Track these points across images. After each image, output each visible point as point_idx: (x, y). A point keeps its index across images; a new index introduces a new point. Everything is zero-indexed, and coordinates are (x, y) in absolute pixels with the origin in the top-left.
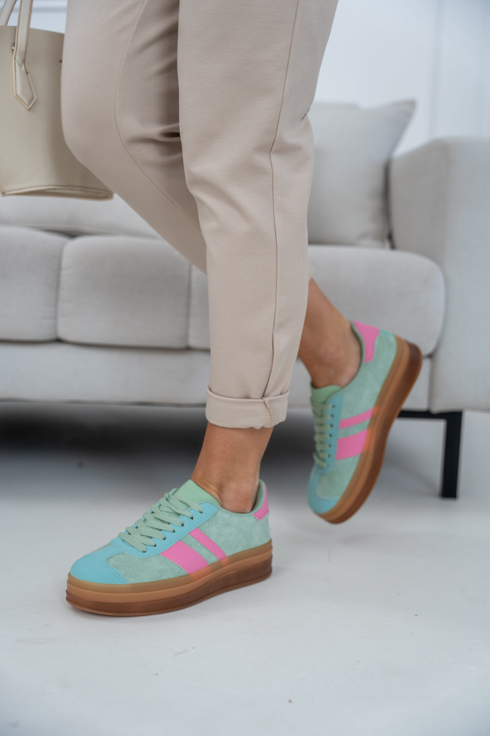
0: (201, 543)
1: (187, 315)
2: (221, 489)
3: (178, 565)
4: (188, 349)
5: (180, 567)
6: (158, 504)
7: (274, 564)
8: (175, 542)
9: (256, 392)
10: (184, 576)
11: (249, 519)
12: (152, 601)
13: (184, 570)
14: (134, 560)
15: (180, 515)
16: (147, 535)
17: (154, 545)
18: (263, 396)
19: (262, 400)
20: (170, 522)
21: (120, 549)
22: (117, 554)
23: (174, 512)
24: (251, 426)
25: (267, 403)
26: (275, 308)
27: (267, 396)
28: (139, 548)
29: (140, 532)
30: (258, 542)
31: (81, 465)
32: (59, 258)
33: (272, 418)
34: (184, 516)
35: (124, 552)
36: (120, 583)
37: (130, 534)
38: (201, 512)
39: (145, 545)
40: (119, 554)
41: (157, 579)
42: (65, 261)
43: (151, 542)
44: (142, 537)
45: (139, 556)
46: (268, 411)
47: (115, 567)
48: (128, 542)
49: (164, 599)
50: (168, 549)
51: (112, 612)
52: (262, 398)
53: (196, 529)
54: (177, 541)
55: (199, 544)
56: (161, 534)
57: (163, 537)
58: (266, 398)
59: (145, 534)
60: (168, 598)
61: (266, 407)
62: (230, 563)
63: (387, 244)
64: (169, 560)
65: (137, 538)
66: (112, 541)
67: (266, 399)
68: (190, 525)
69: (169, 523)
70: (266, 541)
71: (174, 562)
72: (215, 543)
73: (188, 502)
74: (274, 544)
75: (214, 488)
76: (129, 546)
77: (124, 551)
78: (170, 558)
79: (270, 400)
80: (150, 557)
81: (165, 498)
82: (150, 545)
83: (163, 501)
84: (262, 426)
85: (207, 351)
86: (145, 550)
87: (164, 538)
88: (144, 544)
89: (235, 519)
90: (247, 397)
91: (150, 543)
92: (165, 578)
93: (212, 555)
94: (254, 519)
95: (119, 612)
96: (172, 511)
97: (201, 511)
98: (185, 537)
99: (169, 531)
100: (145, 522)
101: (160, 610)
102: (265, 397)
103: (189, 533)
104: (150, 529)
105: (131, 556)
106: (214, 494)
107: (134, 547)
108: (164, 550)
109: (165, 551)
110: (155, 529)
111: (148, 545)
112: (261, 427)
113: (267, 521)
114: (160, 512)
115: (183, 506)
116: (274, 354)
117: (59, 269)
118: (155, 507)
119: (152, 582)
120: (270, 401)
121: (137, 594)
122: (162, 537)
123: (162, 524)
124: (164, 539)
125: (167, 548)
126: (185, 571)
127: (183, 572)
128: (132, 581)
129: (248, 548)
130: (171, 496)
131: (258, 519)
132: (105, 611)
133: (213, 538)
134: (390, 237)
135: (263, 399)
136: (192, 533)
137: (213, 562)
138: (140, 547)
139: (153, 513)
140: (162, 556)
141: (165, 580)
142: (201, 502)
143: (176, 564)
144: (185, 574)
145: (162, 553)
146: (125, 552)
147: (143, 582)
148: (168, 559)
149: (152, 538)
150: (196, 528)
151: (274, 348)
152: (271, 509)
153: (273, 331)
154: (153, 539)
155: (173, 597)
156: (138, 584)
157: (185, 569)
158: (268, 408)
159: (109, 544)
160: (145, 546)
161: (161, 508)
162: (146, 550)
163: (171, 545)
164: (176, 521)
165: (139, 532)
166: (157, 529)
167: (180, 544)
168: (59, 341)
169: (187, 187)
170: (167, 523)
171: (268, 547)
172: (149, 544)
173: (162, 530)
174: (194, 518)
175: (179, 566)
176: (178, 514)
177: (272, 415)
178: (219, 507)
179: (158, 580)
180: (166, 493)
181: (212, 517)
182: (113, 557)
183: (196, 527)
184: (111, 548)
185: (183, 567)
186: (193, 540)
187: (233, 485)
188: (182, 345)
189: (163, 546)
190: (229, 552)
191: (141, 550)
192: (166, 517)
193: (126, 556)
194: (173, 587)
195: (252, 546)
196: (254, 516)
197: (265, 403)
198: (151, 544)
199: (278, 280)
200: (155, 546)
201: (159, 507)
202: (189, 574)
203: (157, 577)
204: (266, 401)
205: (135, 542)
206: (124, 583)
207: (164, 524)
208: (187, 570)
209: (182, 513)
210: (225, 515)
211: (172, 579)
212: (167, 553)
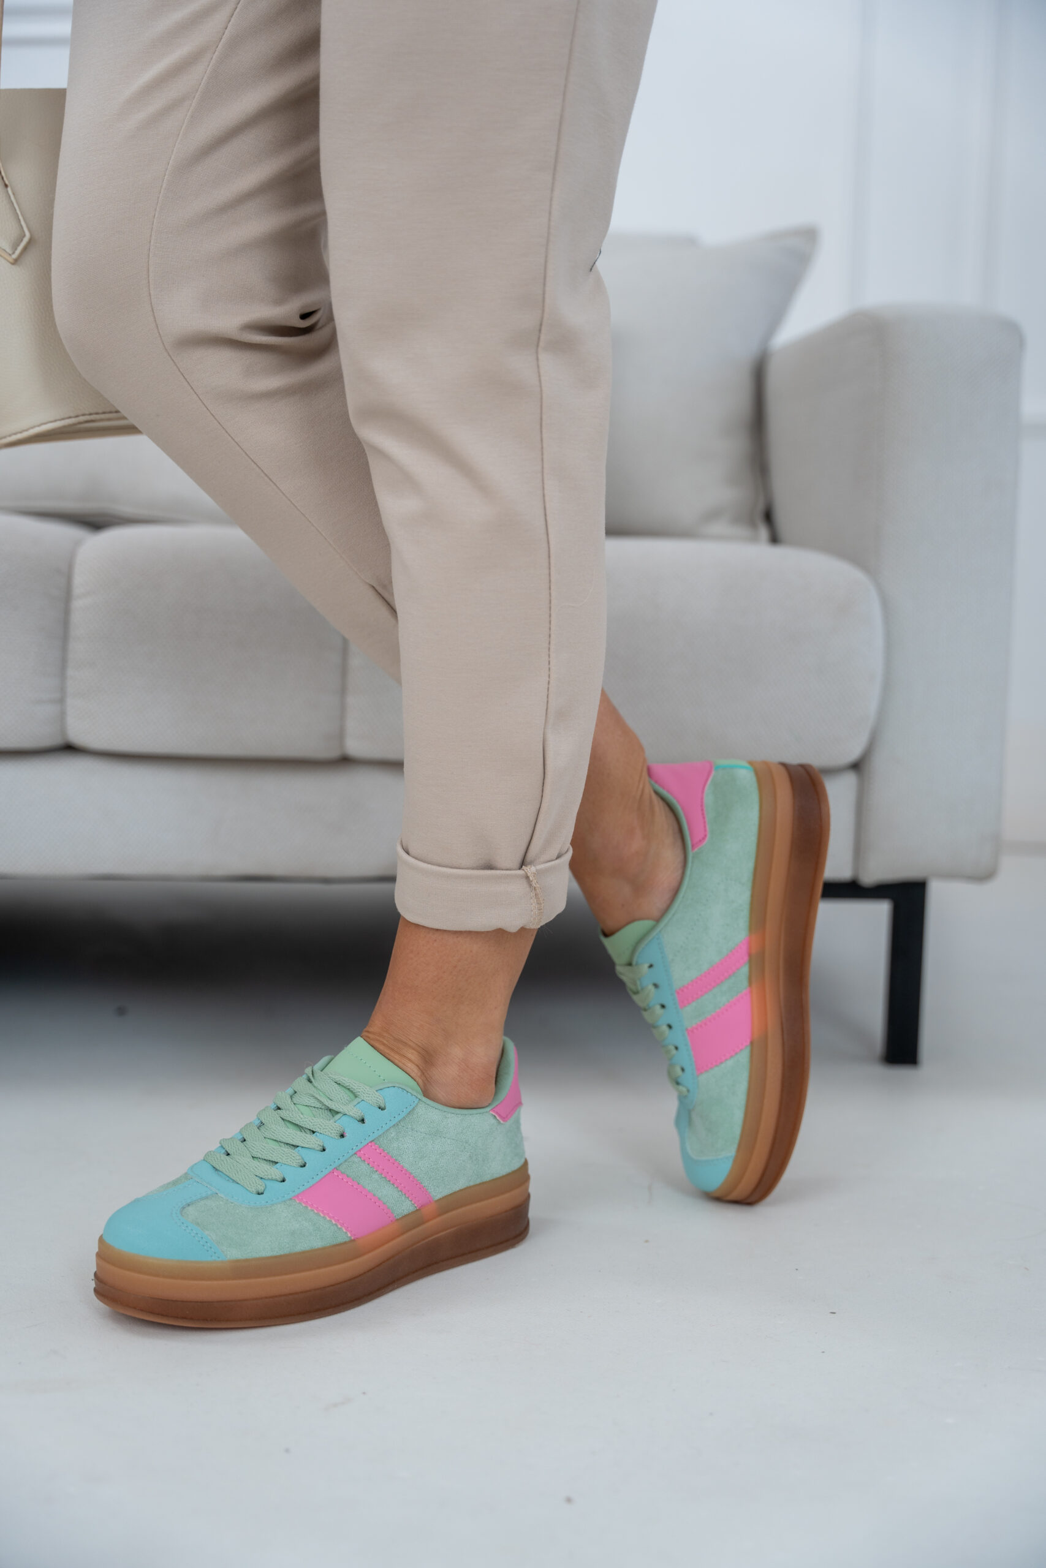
0: (382, 1174)
1: (343, 691)
2: (428, 1059)
3: (331, 1221)
4: (345, 761)
5: (336, 1225)
6: (290, 1091)
7: (533, 1213)
8: (326, 1172)
9: (509, 855)
10: (345, 1243)
11: (481, 1121)
12: (276, 1296)
13: (344, 1231)
14: (237, 1211)
15: (337, 1113)
16: (265, 1158)
17: (282, 1179)
18: (523, 863)
19: (521, 872)
20: (314, 1130)
21: (209, 1186)
22: (202, 1199)
23: (323, 1107)
24: (499, 927)
25: (531, 878)
26: (548, 679)
27: (531, 863)
28: (249, 1186)
29: (250, 1150)
30: (498, 1167)
31: (121, 1012)
32: (67, 574)
33: (542, 908)
34: (344, 1118)
35: (217, 1194)
36: (209, 1259)
37: (228, 1154)
38: (382, 1108)
39: (261, 1178)
40: (207, 1198)
41: (286, 1251)
42: (79, 581)
43: (275, 1172)
44: (256, 1163)
45: (249, 1202)
46: (533, 894)
47: (198, 1224)
48: (225, 1172)
49: (302, 1292)
50: (311, 1187)
51: (192, 1319)
52: (520, 868)
53: (369, 1144)
54: (330, 1169)
55: (376, 1176)
56: (296, 1156)
57: (301, 1162)
58: (529, 867)
59: (262, 1155)
60: (310, 1291)
61: (530, 885)
62: (440, 1215)
63: (763, 532)
64: (313, 1210)
65: (246, 1165)
66: (192, 1168)
67: (530, 870)
68: (357, 1136)
69: (314, 1132)
70: (516, 1165)
71: (322, 1215)
72: (410, 1174)
73: (355, 1086)
74: (531, 1171)
75: (412, 1055)
76: (228, 1180)
77: (217, 1192)
78: (315, 1206)
79: (537, 870)
80: (273, 1205)
81: (305, 1076)
82: (272, 1180)
83: (300, 1083)
84: (521, 926)
85: (395, 766)
86: (261, 1189)
87: (302, 1165)
88: (259, 1177)
89: (454, 1120)
90: (490, 867)
91: (271, 1175)
92: (303, 1249)
93: (403, 1198)
94: (493, 1121)
95: (205, 1320)
96: (318, 1105)
97: (382, 1106)
98: (346, 1161)
99: (314, 1149)
100: (262, 1128)
101: (294, 1315)
102: (526, 866)
103: (356, 1154)
104: (272, 1144)
105: (232, 1203)
106: (411, 1067)
107: (239, 1182)
108: (302, 1189)
109: (303, 1192)
110: (282, 1144)
111: (269, 1179)
112: (519, 928)
113: (518, 1123)
114: (293, 1106)
115: (341, 1094)
116: (546, 775)
117: (67, 596)
118: (283, 1096)
119: (276, 1257)
120: (538, 873)
121: (244, 1281)
122: (297, 1161)
123: (299, 1133)
124: (302, 1167)
125: (307, 1186)
126: (346, 1233)
127: (343, 1236)
128: (234, 1253)
129: (478, 1181)
130: (318, 1073)
131: (502, 1122)
132: (176, 1317)
133: (406, 1162)
134: (768, 517)
135: (523, 870)
136: (362, 1152)
137: (406, 1212)
138: (251, 1183)
139: (279, 1108)
140: (298, 1202)
141: (303, 1252)
142: (382, 1087)
143: (328, 1219)
144: (347, 1240)
145: (297, 1196)
146: (219, 1194)
147: (258, 1256)
148: (309, 1208)
149: (277, 1163)
150: (371, 1142)
151: (548, 762)
152: (525, 1098)
153: (544, 729)
154: (278, 1167)
155: (320, 1288)
156: (246, 1260)
157: (347, 1229)
158: (535, 888)
159: (186, 1176)
160: (261, 1180)
161: (296, 1099)
162: (263, 1189)
163: (317, 1179)
164: (328, 1126)
165: (248, 1150)
166: (287, 1144)
167: (335, 1174)
168: (69, 749)
169: (350, 424)
170: (308, 1132)
171: (521, 1176)
172: (270, 1177)
173: (298, 1146)
174: (366, 1120)
175: (334, 1222)
176: (334, 1112)
177: (542, 902)
178: (421, 1096)
179: (288, 1252)
180: (307, 1067)
181: (404, 1118)
182: (193, 1204)
183: (371, 1140)
184: (189, 1185)
185: (342, 1225)
186: (364, 1167)
187: (457, 1052)
188: (333, 753)
189: (300, 1180)
190: (438, 1191)
191: (254, 1190)
192: (306, 1118)
193: (221, 1203)
194: (319, 1268)
195: (487, 1178)
196: (491, 1112)
197: (527, 877)
198: (274, 1177)
199: (552, 619)
200: (284, 1181)
201: (291, 1097)
202: (354, 1240)
203: (287, 1246)
204: (529, 874)
205: (239, 1173)
206: (217, 1259)
207: (303, 1134)
208: (351, 1232)
209: (341, 1110)
210: (431, 1113)
211: (319, 1249)
212: (308, 1197)
